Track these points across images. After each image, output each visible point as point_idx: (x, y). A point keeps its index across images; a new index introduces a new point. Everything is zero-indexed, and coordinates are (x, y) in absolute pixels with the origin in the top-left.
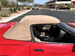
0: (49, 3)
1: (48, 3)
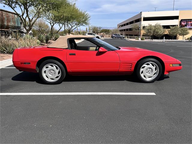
0: (127, 24)
1: (125, 25)
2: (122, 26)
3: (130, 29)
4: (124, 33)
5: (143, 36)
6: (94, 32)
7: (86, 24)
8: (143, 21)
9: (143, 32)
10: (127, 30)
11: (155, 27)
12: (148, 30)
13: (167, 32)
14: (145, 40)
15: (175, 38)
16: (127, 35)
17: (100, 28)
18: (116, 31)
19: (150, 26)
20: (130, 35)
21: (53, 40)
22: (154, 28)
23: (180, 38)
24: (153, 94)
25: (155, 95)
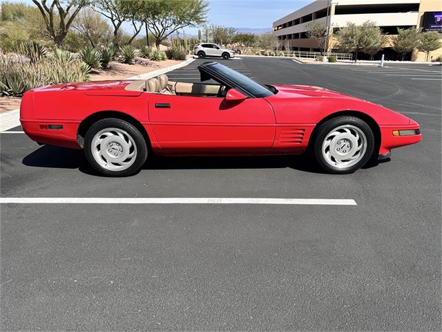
0: (297, 22)
1: (290, 24)
2: (285, 26)
3: (304, 35)
4: (288, 44)
5: (333, 51)
6: (217, 41)
7: (199, 21)
8: (336, 13)
9: (333, 42)
10: (296, 36)
11: (362, 29)
12: (346, 36)
13: (389, 42)
14: (339, 63)
15: (409, 56)
16: (295, 49)
17: (232, 31)
18: (271, 38)
19: (352, 27)
20: (302, 49)
21: (120, 61)
22: (359, 33)
23: (421, 58)
24: (351, 202)
25: (356, 204)
